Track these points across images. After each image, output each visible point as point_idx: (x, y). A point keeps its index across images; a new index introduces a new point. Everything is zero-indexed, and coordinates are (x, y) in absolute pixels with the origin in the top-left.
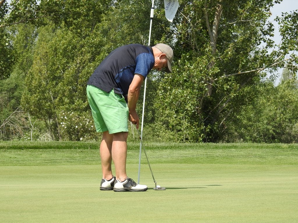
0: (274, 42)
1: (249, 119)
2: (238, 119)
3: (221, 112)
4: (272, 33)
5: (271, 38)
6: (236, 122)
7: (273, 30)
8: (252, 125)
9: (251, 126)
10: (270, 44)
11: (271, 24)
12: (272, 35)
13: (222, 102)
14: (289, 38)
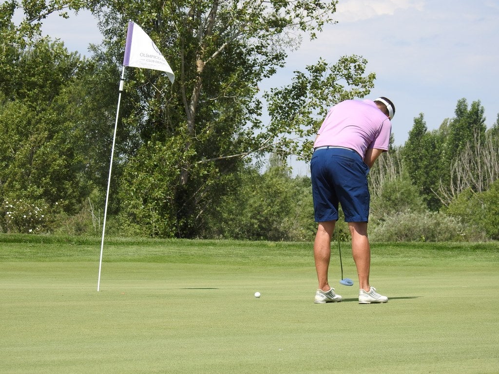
0: (261, 122)
1: (230, 212)
2: (218, 212)
3: (198, 203)
4: (259, 111)
5: (258, 118)
6: (216, 215)
7: (261, 108)
8: (234, 219)
9: (232, 220)
10: (256, 125)
11: (258, 101)
12: (260, 114)
13: (200, 192)
14: (279, 119)
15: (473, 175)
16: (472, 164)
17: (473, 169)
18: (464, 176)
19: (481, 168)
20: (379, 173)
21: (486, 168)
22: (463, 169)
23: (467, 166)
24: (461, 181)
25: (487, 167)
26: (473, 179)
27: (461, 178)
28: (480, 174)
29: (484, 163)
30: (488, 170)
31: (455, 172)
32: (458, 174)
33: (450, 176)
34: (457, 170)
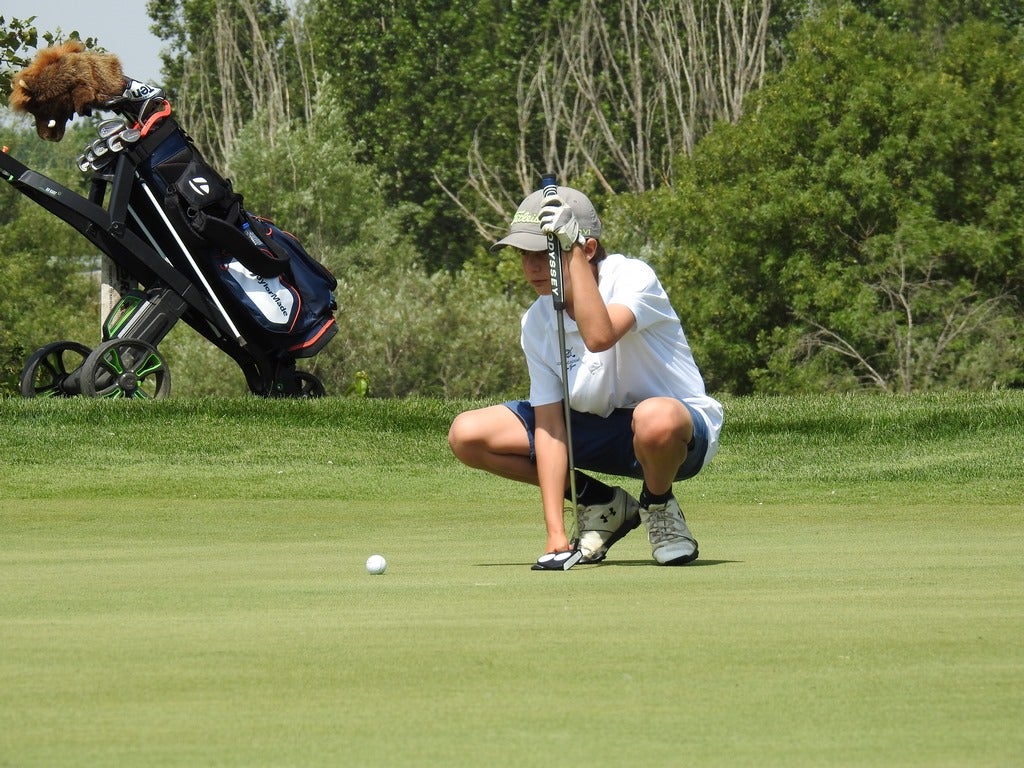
15: (612, 119)
16: (605, 74)
17: (611, 98)
18: (573, 124)
19: (644, 93)
20: (219, 116)
21: (664, 95)
22: (570, 96)
23: (585, 83)
24: (561, 144)
25: (669, 88)
26: (610, 138)
27: (562, 132)
28: (639, 116)
29: (655, 71)
30: (671, 102)
31: (536, 108)
32: (548, 118)
33: (514, 127)
34: (544, 97)
